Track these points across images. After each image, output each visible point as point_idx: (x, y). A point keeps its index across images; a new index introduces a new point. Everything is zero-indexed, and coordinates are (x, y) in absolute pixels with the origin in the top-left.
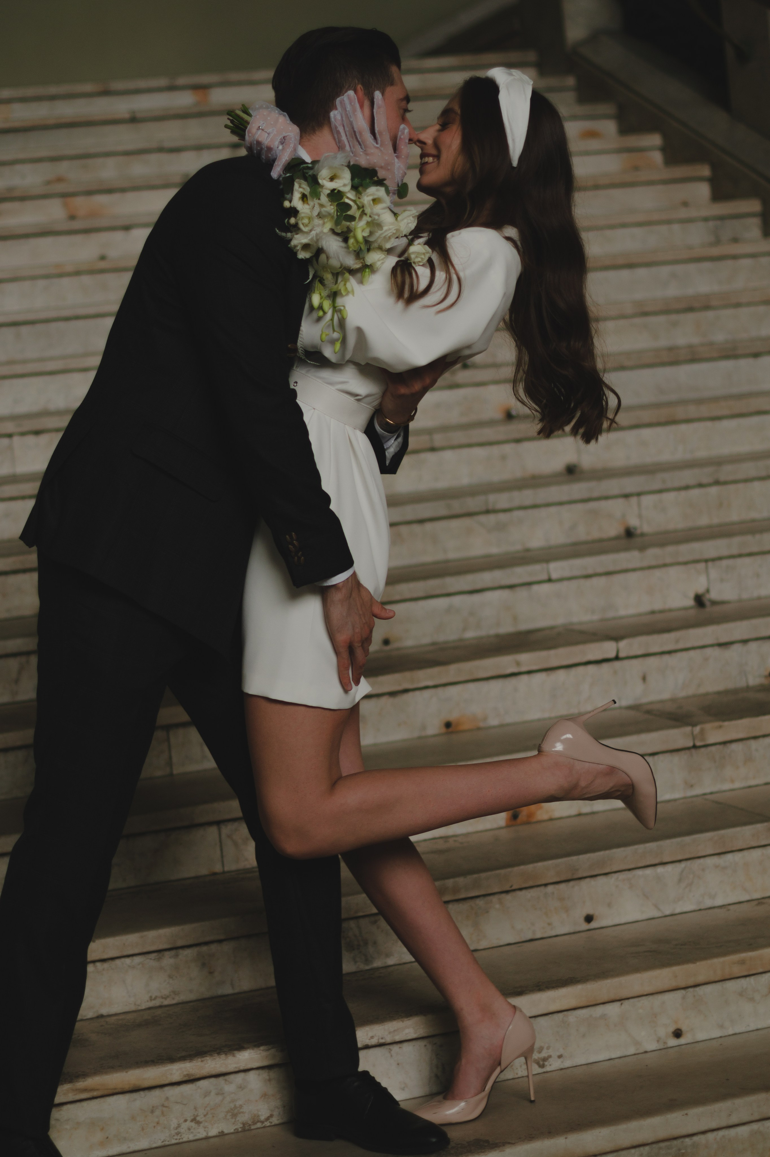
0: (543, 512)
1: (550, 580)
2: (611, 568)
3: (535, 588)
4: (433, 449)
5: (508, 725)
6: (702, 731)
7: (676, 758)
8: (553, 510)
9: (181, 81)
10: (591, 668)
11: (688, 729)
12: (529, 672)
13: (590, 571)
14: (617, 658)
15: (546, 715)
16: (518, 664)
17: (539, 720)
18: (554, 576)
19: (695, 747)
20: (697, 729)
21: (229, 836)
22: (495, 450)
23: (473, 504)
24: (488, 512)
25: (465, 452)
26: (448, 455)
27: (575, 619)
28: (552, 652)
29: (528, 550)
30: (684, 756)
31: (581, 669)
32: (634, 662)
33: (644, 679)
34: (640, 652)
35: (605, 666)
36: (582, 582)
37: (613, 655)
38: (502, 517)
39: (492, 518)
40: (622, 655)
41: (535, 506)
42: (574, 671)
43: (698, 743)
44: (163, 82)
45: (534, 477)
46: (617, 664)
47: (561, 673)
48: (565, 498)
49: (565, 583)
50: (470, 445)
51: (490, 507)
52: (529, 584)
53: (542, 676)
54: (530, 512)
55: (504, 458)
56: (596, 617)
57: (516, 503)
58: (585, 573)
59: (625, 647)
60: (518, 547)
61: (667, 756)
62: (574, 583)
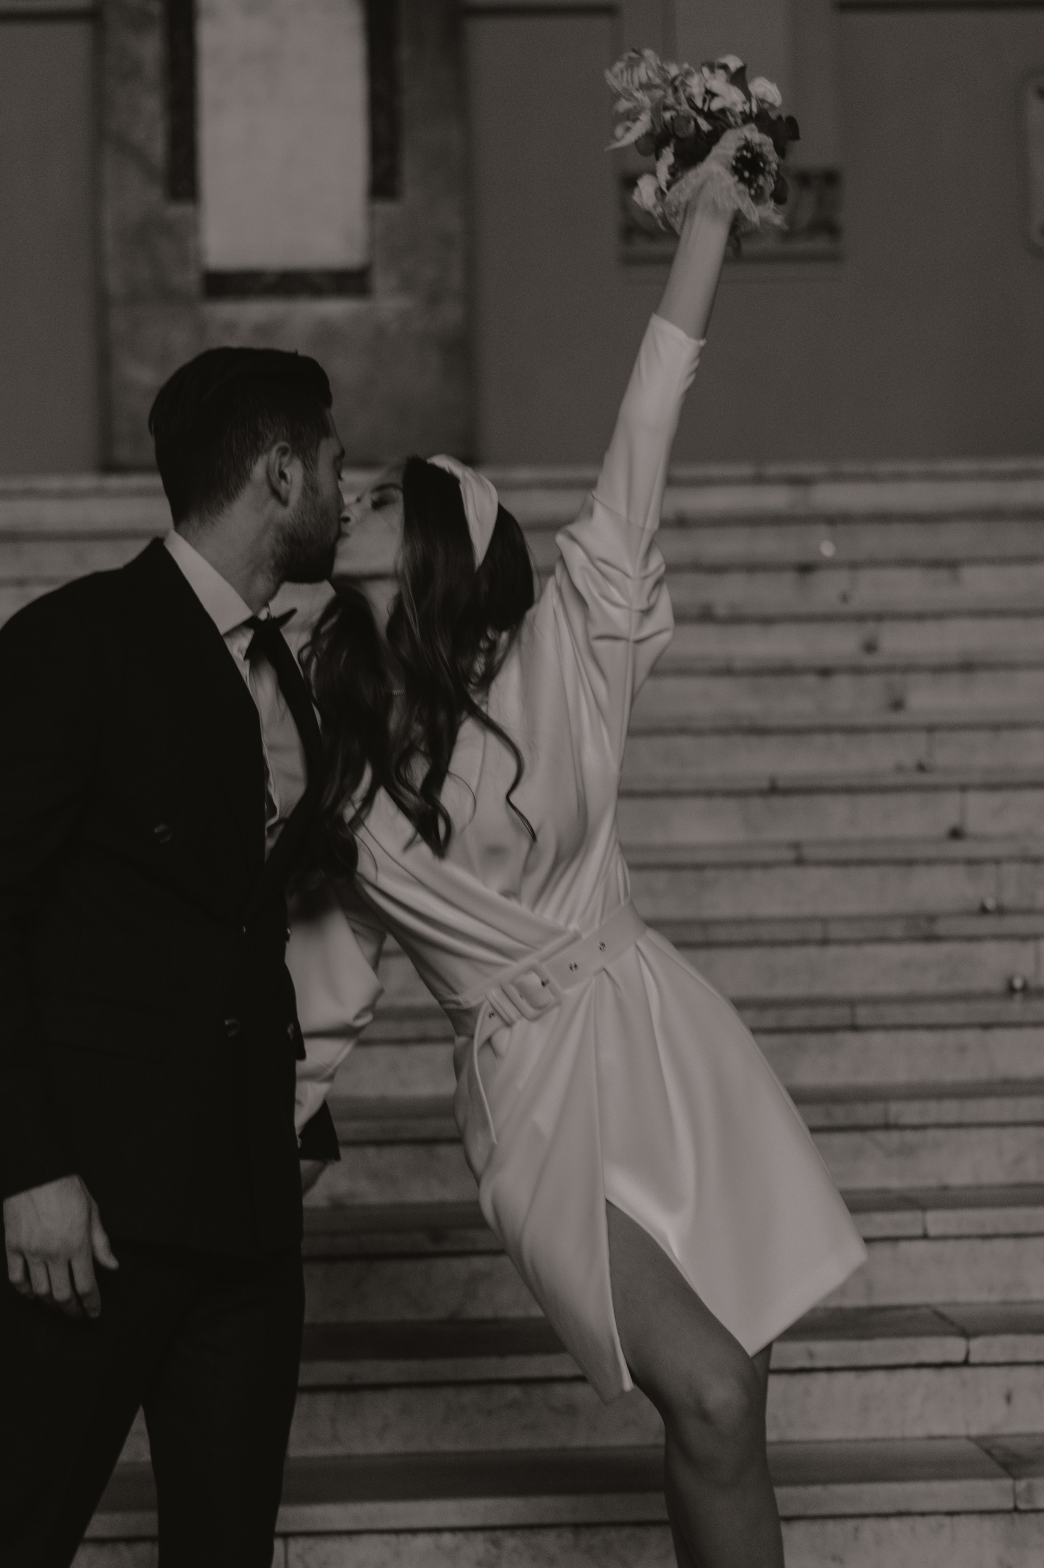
0: (974, 1135)
1: (925, 1237)
2: (1023, 1228)
3: (904, 1246)
4: (855, 1028)
5: (791, 1443)
6: (1030, 1489)
7: (987, 1524)
8: (989, 1133)
9: (773, 470)
10: (926, 1375)
11: (1007, 1483)
12: (829, 1370)
13: (989, 1230)
14: (966, 1363)
15: (852, 1435)
16: (811, 1355)
17: (839, 1441)
18: (932, 1231)
19: (1016, 1510)
20: (1022, 1485)
21: (300, 1557)
22: (951, 1037)
23: (865, 1113)
24: (887, 1127)
25: (904, 1037)
26: (878, 1038)
27: (962, 1297)
28: (865, 1345)
29: (945, 1188)
30: (1001, 1522)
31: (911, 1374)
32: (994, 1371)
33: (1008, 1398)
34: (1002, 1359)
35: (948, 1373)
36: (978, 1244)
37: (959, 1357)
38: (910, 1136)
39: (895, 1137)
40: (973, 1359)
41: (959, 1125)
42: (898, 1375)
43: (1022, 1506)
44: (745, 470)
45: (1006, 1082)
46: (967, 1372)
47: (879, 1377)
48: (1007, 1117)
49: (951, 1244)
50: (912, 1027)
51: (892, 1120)
52: (896, 1239)
53: (850, 1377)
54: (953, 1133)
55: (962, 1049)
56: (995, 1297)
57: (931, 1118)
58: (980, 1231)
59: (981, 1349)
60: (932, 1182)
61: (974, 1519)
62: (965, 1245)
